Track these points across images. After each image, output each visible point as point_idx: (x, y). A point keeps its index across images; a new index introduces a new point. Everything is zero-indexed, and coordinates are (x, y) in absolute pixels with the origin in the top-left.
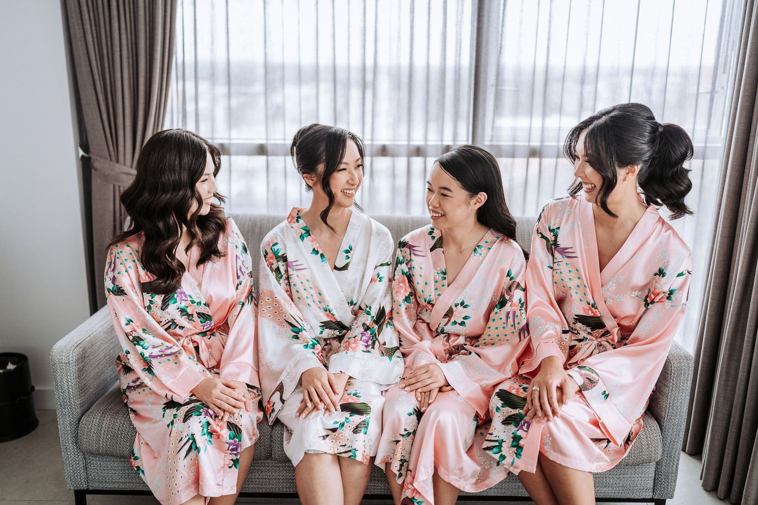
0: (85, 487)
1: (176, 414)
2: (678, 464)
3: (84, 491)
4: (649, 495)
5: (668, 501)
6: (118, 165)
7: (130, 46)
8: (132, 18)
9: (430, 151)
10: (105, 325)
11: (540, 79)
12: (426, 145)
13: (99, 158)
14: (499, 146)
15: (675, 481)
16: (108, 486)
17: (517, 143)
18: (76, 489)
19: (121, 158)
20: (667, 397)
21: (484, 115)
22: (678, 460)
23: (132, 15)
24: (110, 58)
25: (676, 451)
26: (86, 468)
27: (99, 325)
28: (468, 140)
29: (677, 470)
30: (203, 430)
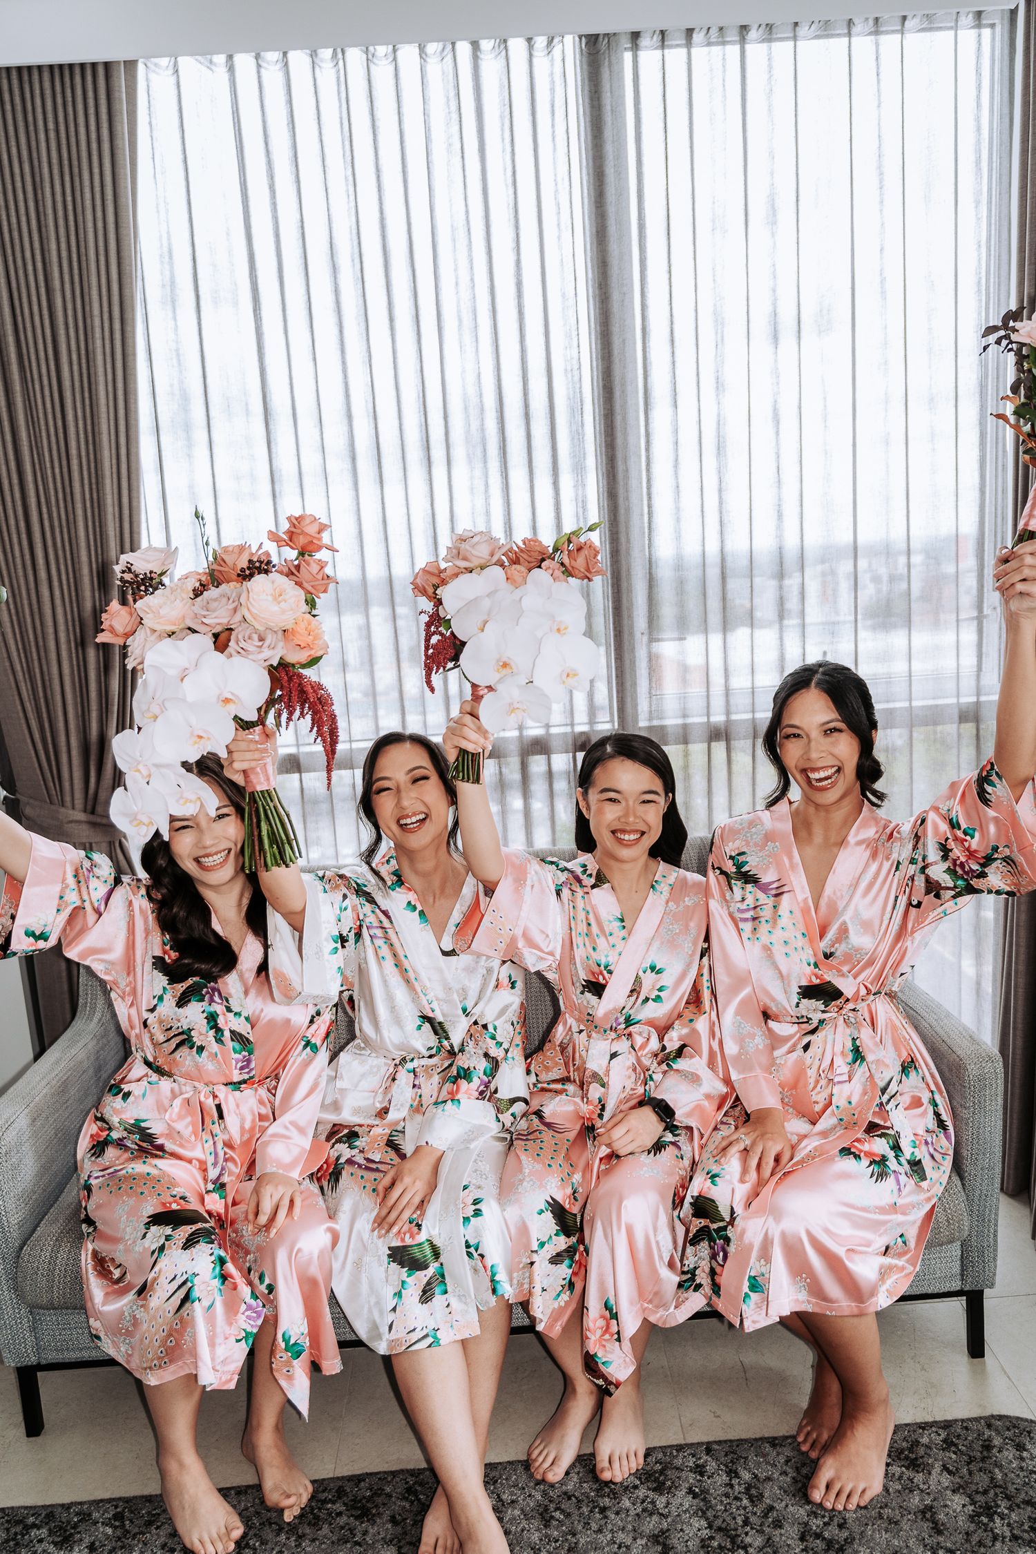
0: (33, 1360)
1: (170, 1236)
2: (996, 1231)
3: (32, 1367)
4: (956, 1285)
5: (987, 1292)
6: (63, 810)
7: (70, 624)
8: (72, 580)
9: (555, 744)
10: (54, 1082)
11: (713, 573)
12: (548, 734)
13: (31, 801)
14: (662, 728)
15: (995, 1259)
16: (73, 1356)
17: (690, 720)
18: (19, 1365)
19: (68, 798)
20: (967, 1124)
21: (634, 684)
22: (996, 1225)
23: (71, 575)
24: (41, 643)
25: (990, 1211)
26: (33, 1329)
27: (44, 1083)
28: (612, 721)
29: (996, 1241)
30: (214, 1269)
